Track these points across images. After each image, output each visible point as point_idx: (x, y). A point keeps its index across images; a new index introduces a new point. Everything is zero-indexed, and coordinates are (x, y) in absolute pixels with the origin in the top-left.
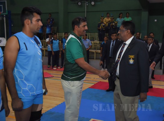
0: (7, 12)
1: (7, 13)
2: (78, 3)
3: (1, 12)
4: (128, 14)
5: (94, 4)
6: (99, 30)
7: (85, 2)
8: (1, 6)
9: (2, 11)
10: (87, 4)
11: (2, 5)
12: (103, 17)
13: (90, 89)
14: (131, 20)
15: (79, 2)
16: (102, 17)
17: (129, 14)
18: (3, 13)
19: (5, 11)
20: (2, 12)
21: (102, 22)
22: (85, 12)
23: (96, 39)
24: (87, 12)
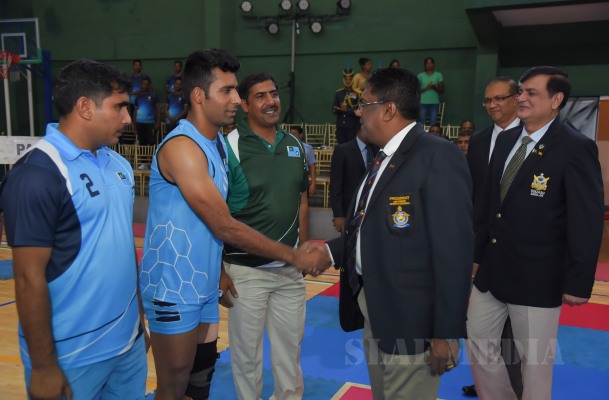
0: (40, 54)
1: (38, 60)
2: (267, 28)
3: (22, 56)
4: (429, 61)
5: (321, 31)
6: (339, 114)
7: (291, 25)
8: (22, 37)
9: (23, 53)
10: (298, 31)
11: (24, 35)
12: (351, 71)
13: (324, 297)
14: (441, 80)
15: (271, 23)
16: (346, 72)
17: (433, 61)
18: (28, 58)
19: (32, 54)
20: (25, 56)
21: (350, 90)
22: (290, 55)
23: (327, 144)
24: (296, 55)
